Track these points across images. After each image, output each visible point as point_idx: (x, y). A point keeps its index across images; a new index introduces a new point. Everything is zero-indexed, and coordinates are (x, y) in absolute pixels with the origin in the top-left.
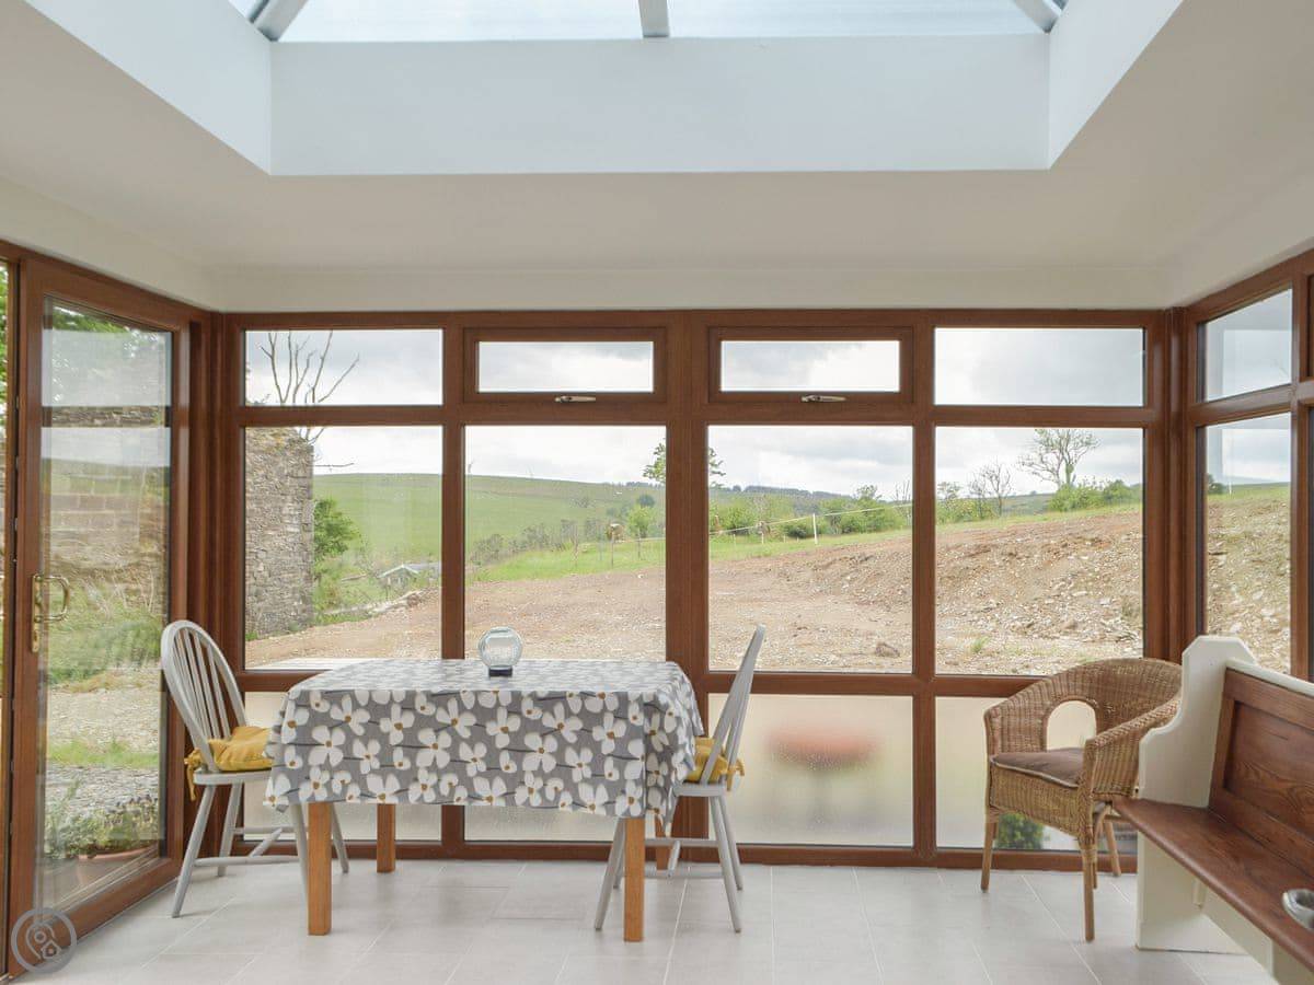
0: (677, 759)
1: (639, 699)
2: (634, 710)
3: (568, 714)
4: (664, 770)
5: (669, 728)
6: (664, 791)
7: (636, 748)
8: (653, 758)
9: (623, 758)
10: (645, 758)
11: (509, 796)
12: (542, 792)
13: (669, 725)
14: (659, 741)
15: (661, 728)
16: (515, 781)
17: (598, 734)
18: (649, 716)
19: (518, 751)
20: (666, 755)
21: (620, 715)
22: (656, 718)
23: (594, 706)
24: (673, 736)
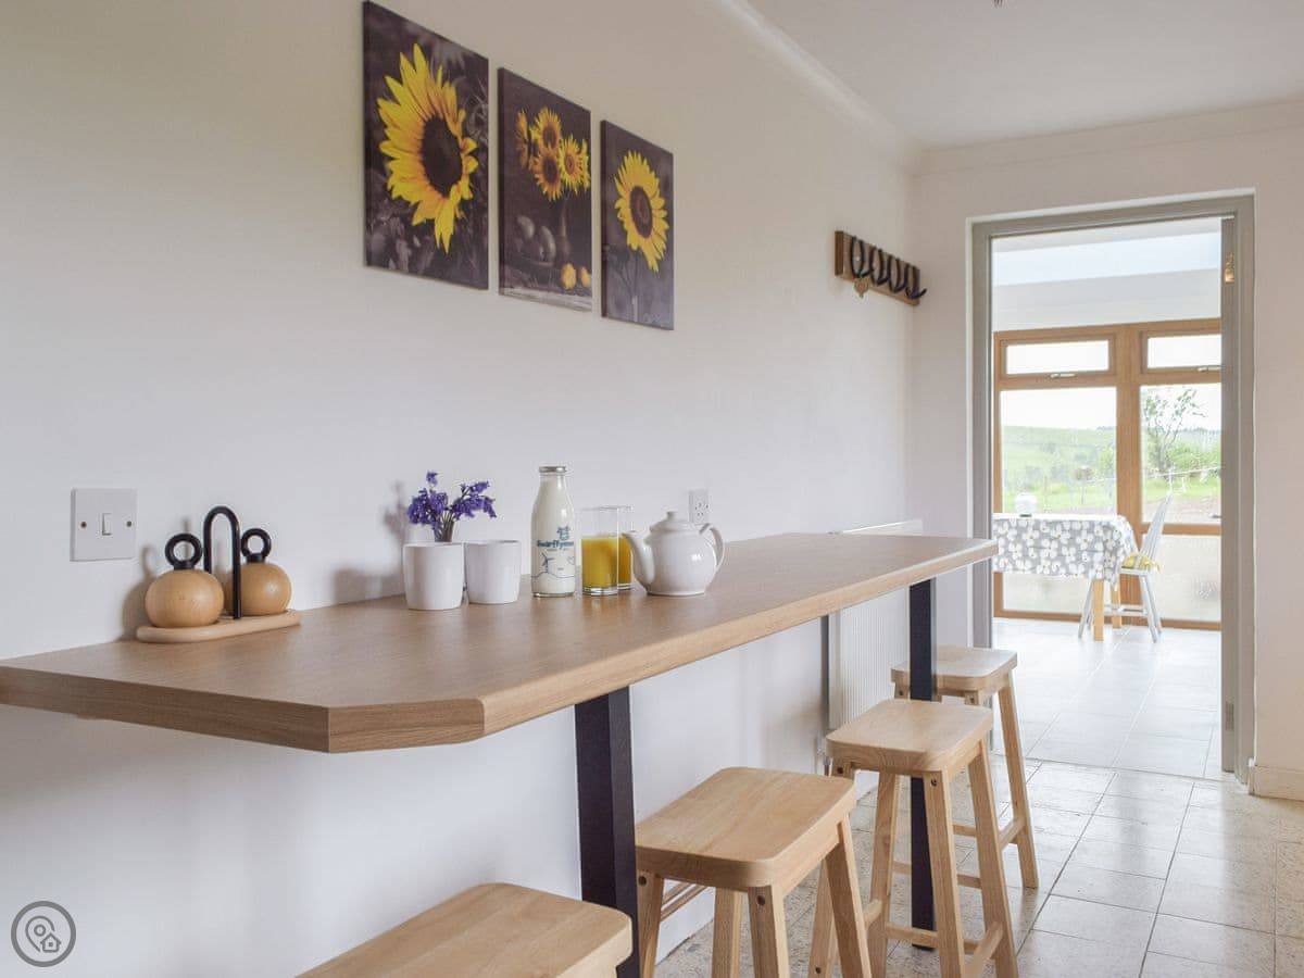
0: (1120, 553)
1: (1100, 523)
2: (1097, 528)
3: (1064, 530)
4: (1113, 559)
5: (1116, 537)
6: (1113, 570)
7: (1099, 547)
8: (1107, 554)
9: (1092, 551)
10: (1104, 552)
11: (1033, 569)
12: (1050, 567)
14: (1110, 545)
15: (1112, 538)
16: (1037, 562)
17: (1079, 540)
18: (1105, 532)
19: (1038, 548)
20: (1114, 552)
21: (1090, 531)
22: (1109, 533)
23: (1077, 527)
24: (1118, 542)
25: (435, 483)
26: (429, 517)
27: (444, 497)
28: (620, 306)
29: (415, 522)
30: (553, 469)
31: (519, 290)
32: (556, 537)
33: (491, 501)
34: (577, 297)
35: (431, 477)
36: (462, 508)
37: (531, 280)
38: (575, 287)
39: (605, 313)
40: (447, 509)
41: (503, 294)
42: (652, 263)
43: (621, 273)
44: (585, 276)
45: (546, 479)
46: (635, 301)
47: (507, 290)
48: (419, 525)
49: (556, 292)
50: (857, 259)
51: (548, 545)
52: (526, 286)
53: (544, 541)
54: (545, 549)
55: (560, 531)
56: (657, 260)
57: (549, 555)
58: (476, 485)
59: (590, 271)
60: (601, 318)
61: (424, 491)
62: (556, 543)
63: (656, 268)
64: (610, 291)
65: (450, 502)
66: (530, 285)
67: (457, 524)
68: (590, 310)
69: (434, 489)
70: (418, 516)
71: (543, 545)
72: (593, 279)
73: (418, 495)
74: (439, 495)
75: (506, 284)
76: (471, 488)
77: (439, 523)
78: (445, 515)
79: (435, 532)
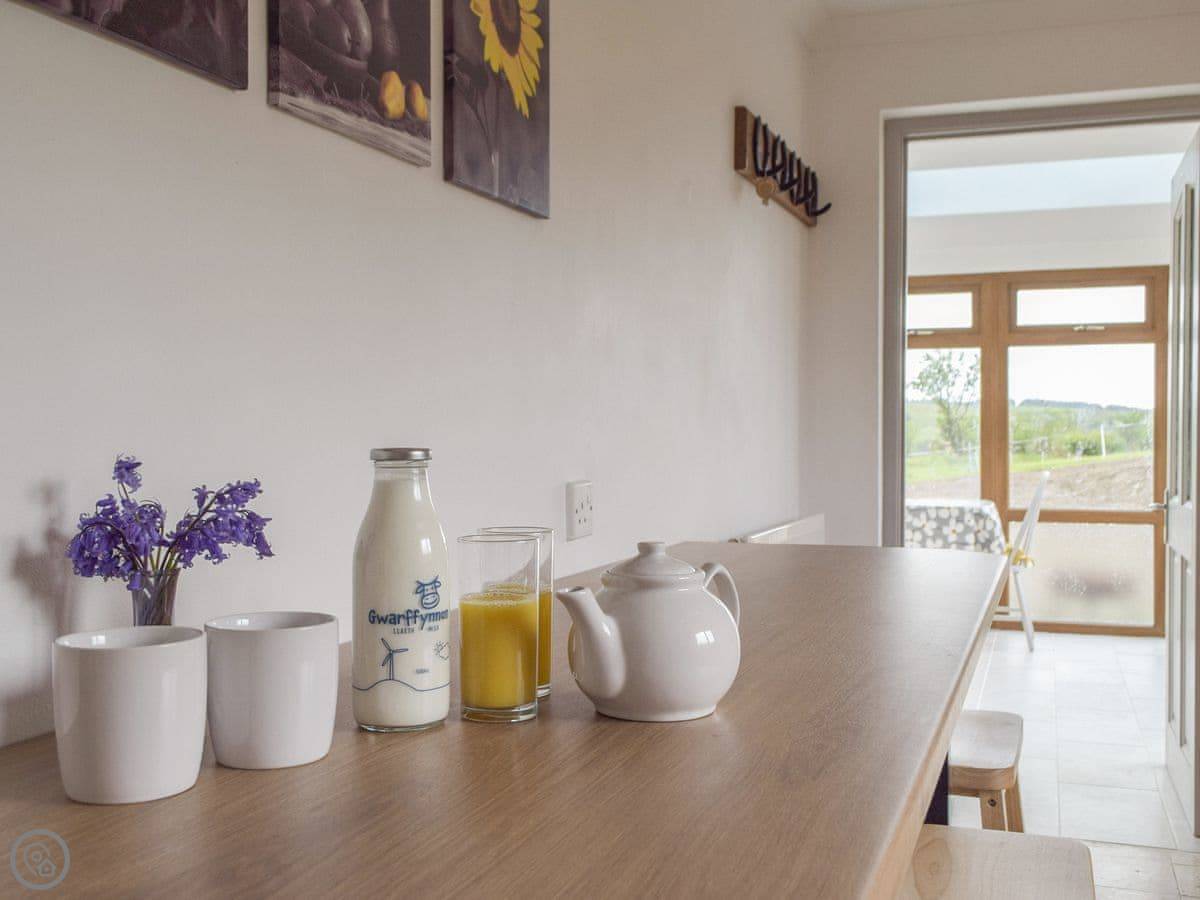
0: (994, 546)
1: (972, 512)
2: (967, 517)
3: (928, 519)
7: (970, 538)
8: (980, 547)
9: (961, 544)
10: (976, 544)
13: (989, 526)
15: (984, 528)
17: (946, 530)
18: (977, 521)
20: (988, 544)
21: (960, 520)
22: (981, 522)
23: (944, 514)
25: (135, 484)
26: (122, 561)
27: (155, 513)
28: (474, 165)
29: (88, 571)
30: (400, 455)
31: (306, 102)
32: (412, 602)
33: (263, 522)
34: (406, 136)
35: (126, 470)
36: (195, 538)
37: (329, 88)
38: (404, 116)
39: (449, 174)
40: (162, 543)
41: (276, 106)
42: (520, 100)
43: (474, 108)
44: (419, 100)
45: (387, 475)
46: (495, 160)
47: (284, 99)
48: (97, 579)
49: (372, 118)
50: (760, 149)
51: (394, 619)
52: (318, 96)
53: (383, 612)
54: (385, 630)
55: (421, 588)
56: (528, 97)
57: (397, 642)
58: (232, 490)
59: (427, 94)
60: (443, 183)
61: (111, 501)
62: (411, 616)
63: (526, 111)
64: (458, 135)
65: (170, 527)
66: (327, 96)
67: (185, 577)
68: (427, 164)
69: (131, 497)
70: (95, 560)
71: (383, 620)
72: (431, 109)
73: (92, 511)
74: (142, 510)
75: (282, 85)
76: (220, 497)
77: (145, 574)
78: (159, 555)
79: (136, 595)
